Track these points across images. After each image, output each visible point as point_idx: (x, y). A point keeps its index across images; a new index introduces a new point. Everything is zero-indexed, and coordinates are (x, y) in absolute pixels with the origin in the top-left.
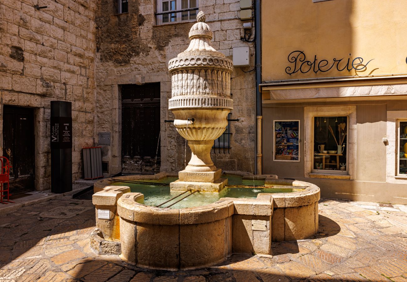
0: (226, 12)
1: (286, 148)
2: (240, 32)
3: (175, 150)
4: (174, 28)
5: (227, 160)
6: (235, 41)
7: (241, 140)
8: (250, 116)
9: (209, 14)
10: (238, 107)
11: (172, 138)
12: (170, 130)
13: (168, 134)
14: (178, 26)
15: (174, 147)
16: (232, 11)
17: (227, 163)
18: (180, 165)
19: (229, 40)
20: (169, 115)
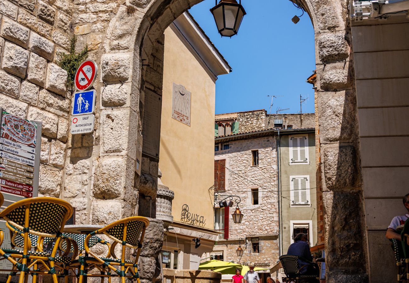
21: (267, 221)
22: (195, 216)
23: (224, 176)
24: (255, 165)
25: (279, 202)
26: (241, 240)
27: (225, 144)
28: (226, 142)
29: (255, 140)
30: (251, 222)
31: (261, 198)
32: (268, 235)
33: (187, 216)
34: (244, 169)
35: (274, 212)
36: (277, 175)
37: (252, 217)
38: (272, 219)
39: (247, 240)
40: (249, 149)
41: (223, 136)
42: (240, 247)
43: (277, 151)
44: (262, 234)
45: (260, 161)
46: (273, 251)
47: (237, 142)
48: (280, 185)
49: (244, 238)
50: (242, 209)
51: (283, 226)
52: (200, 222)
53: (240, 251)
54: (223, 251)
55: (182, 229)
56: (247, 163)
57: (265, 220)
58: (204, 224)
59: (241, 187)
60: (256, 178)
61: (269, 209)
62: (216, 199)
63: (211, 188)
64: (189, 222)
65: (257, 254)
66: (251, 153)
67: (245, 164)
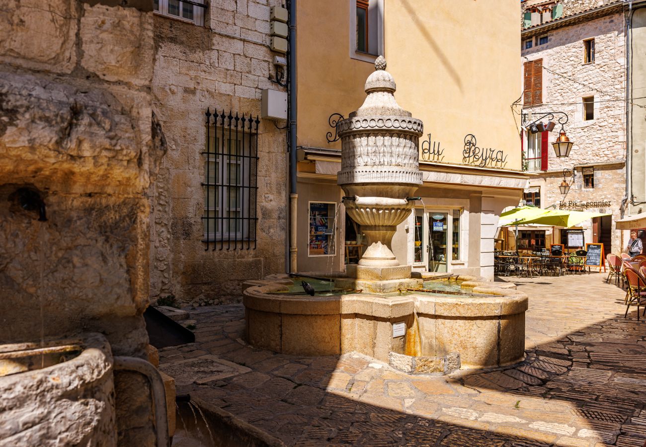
0: (251, 30)
1: (314, 239)
2: (269, 68)
3: (169, 248)
4: (169, 25)
5: (251, 260)
6: (262, 78)
7: (269, 228)
8: (280, 193)
9: (228, 24)
10: (266, 179)
11: (163, 224)
12: (159, 211)
13: (156, 219)
14: (176, 25)
15: (166, 241)
16: (259, 32)
17: (250, 264)
18: (177, 273)
19: (254, 74)
20: (159, 182)
21: (607, 143)
22: (489, 151)
23: (541, 84)
24: (589, 61)
25: (627, 113)
26: (567, 172)
27: (542, 36)
28: (544, 33)
29: (590, 23)
30: (582, 146)
31: (598, 110)
32: (609, 162)
33: (474, 153)
34: (571, 69)
35: (618, 129)
36: (626, 72)
37: (584, 138)
38: (616, 139)
39: (576, 171)
40: (579, 39)
41: (538, 25)
42: (565, 181)
43: (626, 35)
44: (599, 161)
45: (596, 55)
46: (616, 185)
47: (560, 31)
48: (630, 88)
49: (571, 168)
50: (568, 128)
51: (634, 149)
52: (498, 161)
53: (565, 187)
54: (540, 186)
55: (464, 175)
56: (577, 60)
57: (604, 141)
58: (503, 164)
59: (566, 97)
60: (591, 82)
61: (610, 125)
62: (524, 121)
63: (516, 103)
64: (478, 163)
65: (591, 189)
66: (583, 45)
67: (573, 62)
